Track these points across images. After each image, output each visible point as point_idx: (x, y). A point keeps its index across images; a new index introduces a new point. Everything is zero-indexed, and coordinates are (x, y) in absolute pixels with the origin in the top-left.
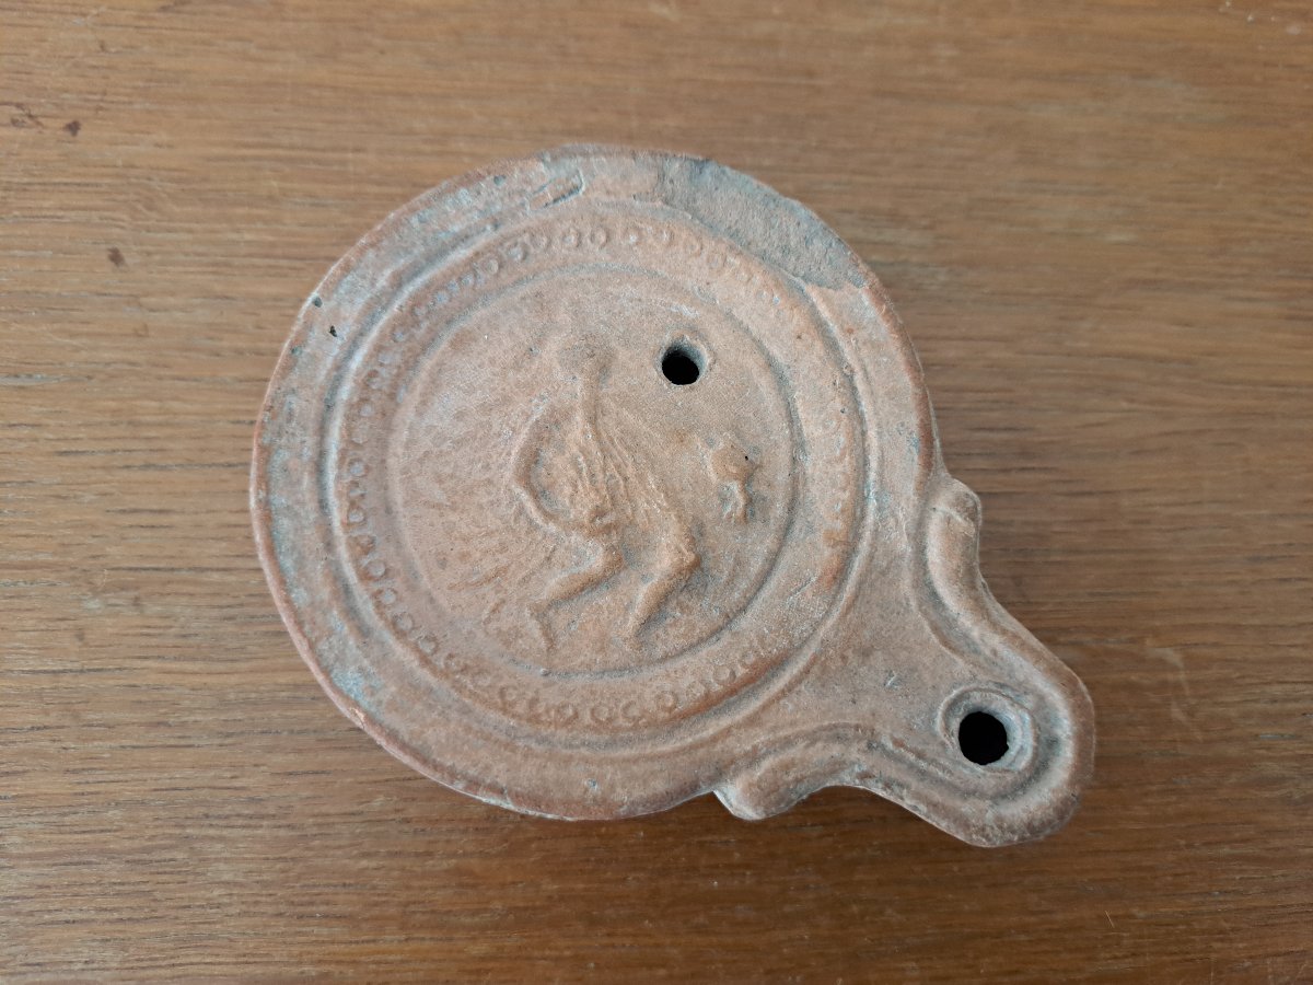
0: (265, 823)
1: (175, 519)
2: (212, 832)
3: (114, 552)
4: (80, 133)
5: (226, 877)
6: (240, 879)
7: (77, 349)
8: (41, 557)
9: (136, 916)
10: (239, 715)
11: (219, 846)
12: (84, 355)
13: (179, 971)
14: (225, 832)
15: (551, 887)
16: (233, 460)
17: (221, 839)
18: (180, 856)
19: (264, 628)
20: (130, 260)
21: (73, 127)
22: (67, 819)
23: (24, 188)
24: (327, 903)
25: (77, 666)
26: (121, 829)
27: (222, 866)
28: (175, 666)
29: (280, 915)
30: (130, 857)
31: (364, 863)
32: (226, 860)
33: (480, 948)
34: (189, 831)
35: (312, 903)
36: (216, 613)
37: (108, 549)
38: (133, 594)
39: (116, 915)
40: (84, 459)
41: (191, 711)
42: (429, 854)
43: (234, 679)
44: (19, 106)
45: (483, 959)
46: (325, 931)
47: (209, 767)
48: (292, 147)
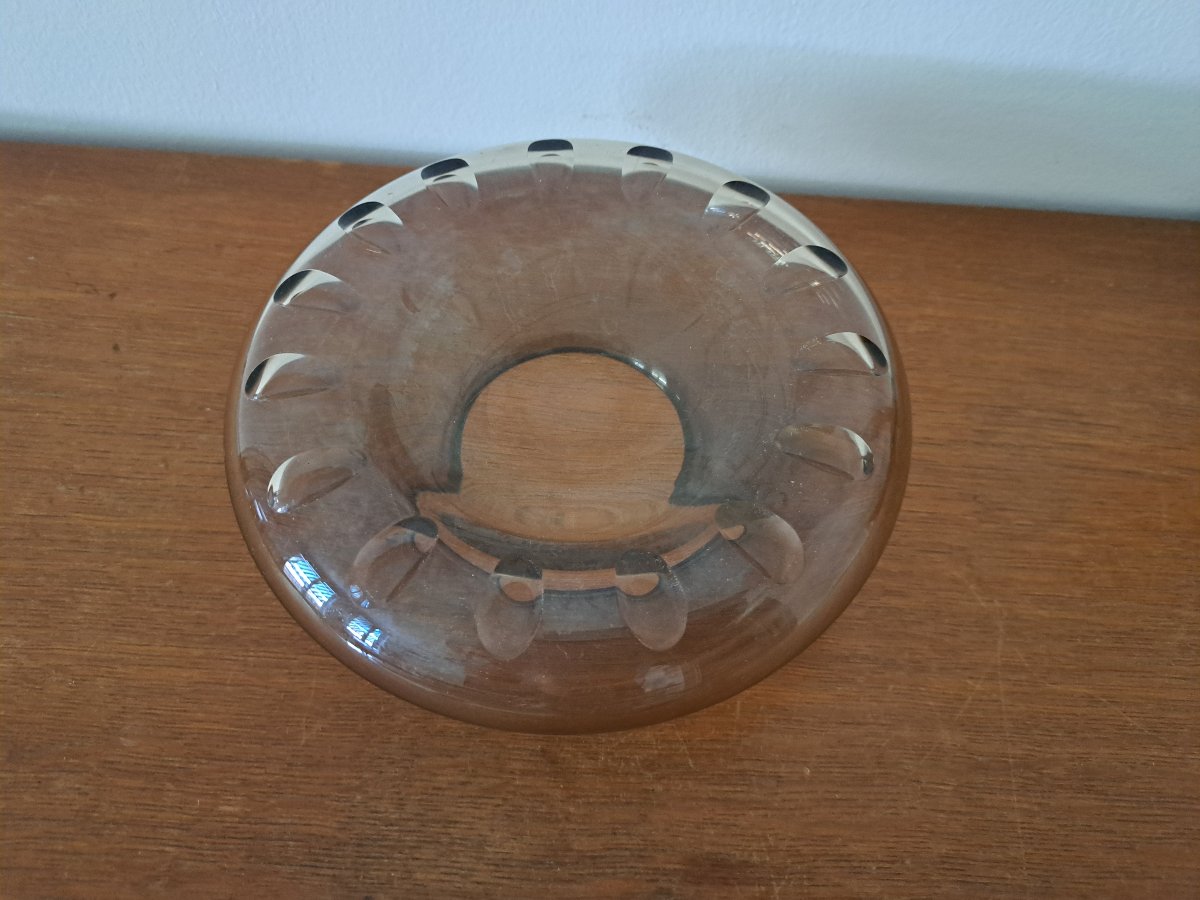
0: (112, 588)
1: (111, 455)
2: (86, 590)
3: (78, 467)
4: (116, 298)
5: (86, 611)
6: (93, 612)
7: (87, 383)
8: (44, 467)
9: (38, 625)
10: (115, 540)
11: (87, 597)
12: (90, 386)
13: (50, 652)
14: (91, 591)
15: (242, 627)
16: (145, 432)
17: (90, 594)
18: (67, 600)
19: (137, 504)
20: (122, 349)
21: (112, 296)
22: (18, 580)
23: (83, 318)
24: (131, 626)
25: (45, 513)
26: (42, 586)
27: (86, 606)
28: (91, 517)
29: (107, 630)
30: (42, 598)
31: (154, 610)
32: (88, 603)
33: (200, 652)
34: (75, 589)
35: (124, 626)
36: (118, 496)
37: (75, 466)
38: (81, 485)
39: (27, 624)
40: (75, 428)
41: (92, 537)
42: (187, 608)
43: (116, 524)
44: (91, 285)
45: (199, 658)
46: (125, 639)
47: (92, 562)
48: (210, 309)
